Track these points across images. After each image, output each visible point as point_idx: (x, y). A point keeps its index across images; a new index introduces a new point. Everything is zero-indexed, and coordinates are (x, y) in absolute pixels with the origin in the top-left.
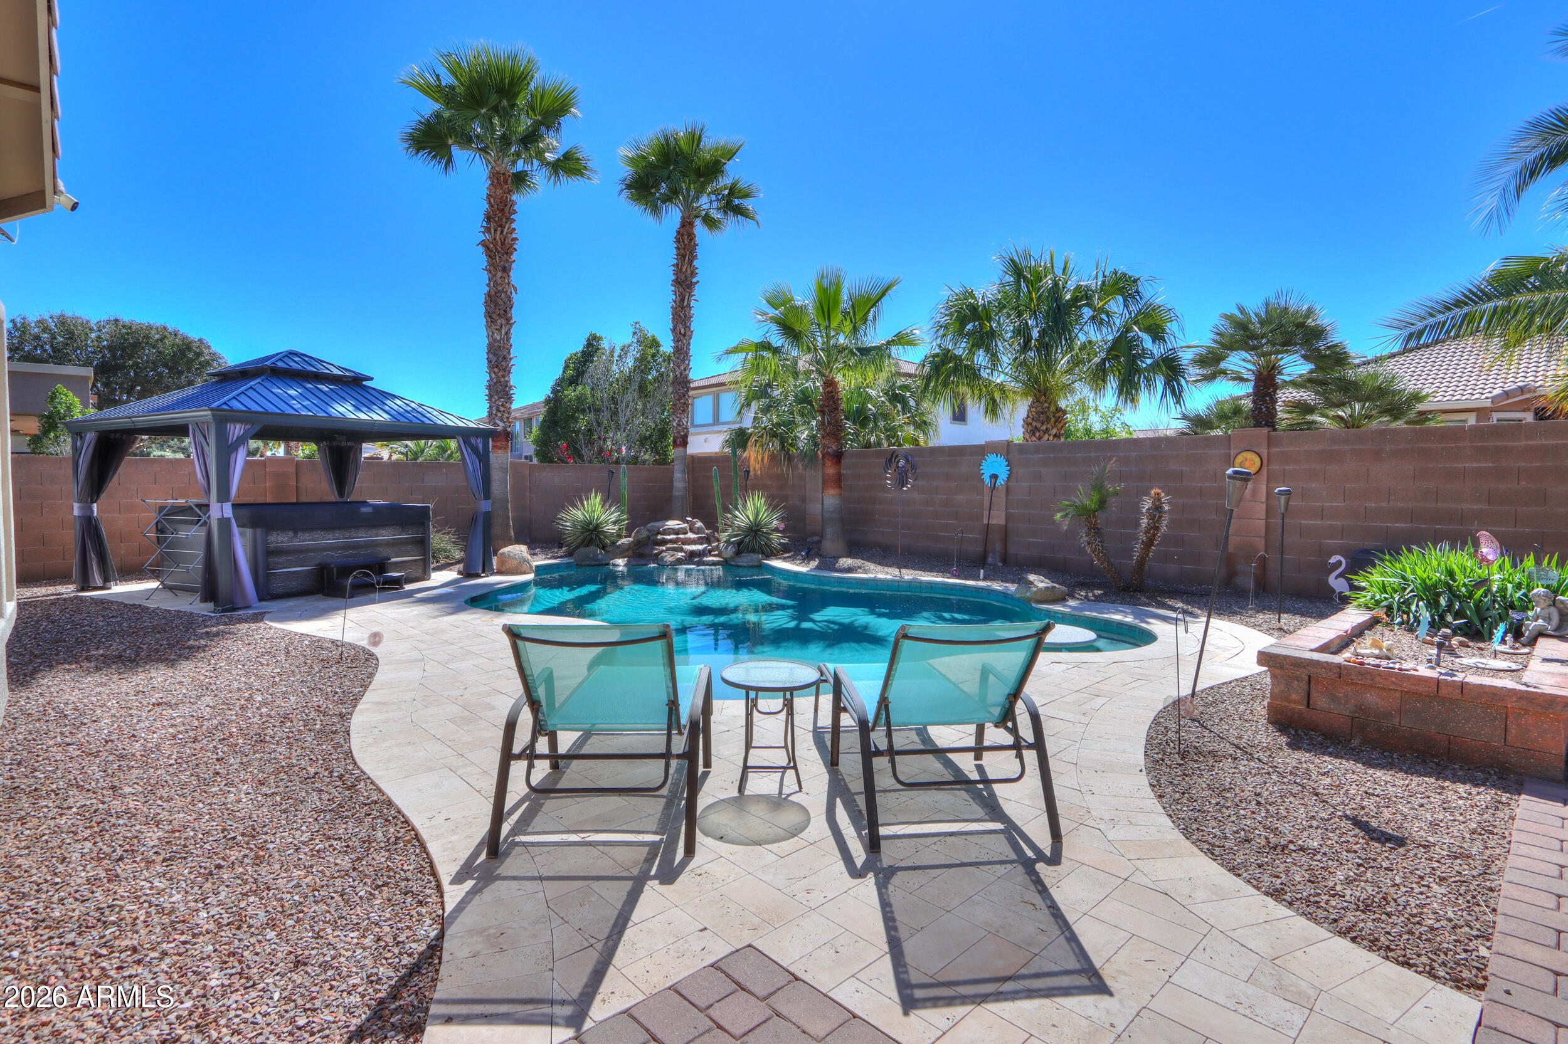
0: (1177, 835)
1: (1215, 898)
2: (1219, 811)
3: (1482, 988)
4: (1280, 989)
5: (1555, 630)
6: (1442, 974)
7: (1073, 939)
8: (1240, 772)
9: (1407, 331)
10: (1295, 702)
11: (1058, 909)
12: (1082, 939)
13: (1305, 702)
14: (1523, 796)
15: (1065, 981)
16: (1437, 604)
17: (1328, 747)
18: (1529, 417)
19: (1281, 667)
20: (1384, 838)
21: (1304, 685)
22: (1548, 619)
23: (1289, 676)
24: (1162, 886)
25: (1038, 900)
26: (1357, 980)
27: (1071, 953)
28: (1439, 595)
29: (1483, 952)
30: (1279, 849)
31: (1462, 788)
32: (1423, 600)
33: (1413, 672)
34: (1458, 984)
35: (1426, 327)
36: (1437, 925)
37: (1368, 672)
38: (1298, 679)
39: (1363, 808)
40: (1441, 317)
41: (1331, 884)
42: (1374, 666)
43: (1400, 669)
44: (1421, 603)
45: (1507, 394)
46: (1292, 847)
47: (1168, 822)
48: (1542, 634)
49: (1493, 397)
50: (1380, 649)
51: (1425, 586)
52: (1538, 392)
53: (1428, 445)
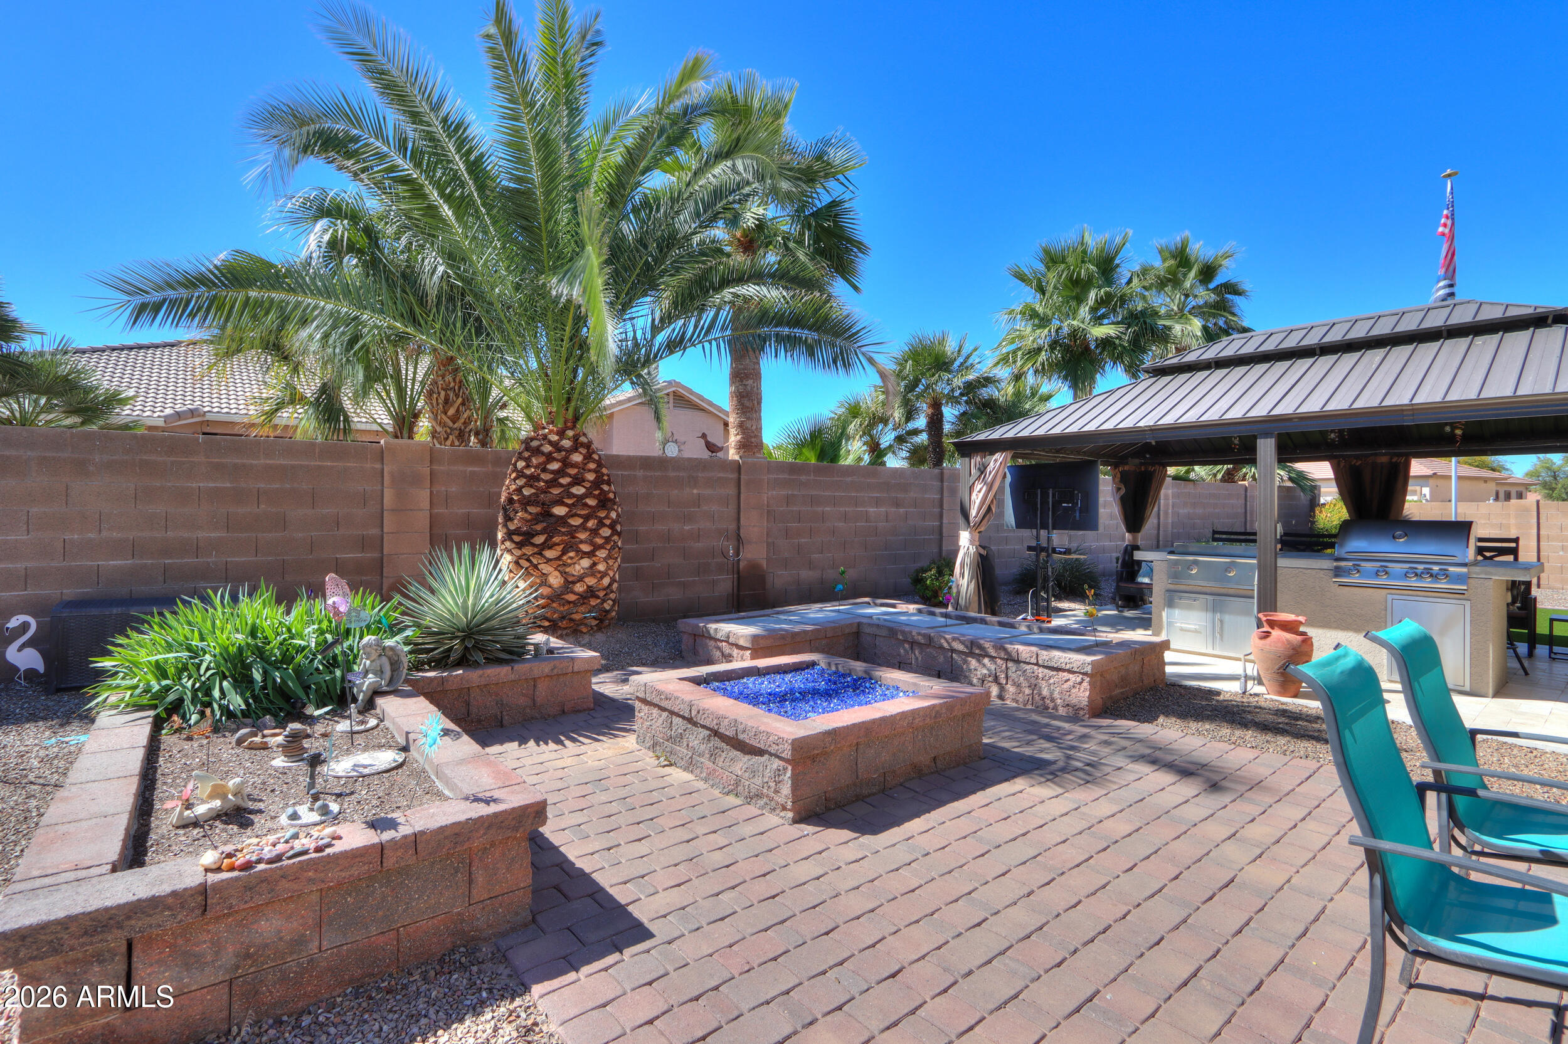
5: (387, 686)
9: (139, 300)
10: (93, 1015)
16: (250, 681)
21: (117, 966)
22: (380, 673)
23: (75, 962)
28: (249, 667)
32: (225, 677)
35: (165, 300)
37: (264, 879)
38: (101, 959)
40: (183, 293)
44: (225, 683)
45: (179, 415)
48: (377, 693)
49: (165, 417)
50: (223, 797)
51: (226, 657)
52: (208, 417)
53: (153, 457)
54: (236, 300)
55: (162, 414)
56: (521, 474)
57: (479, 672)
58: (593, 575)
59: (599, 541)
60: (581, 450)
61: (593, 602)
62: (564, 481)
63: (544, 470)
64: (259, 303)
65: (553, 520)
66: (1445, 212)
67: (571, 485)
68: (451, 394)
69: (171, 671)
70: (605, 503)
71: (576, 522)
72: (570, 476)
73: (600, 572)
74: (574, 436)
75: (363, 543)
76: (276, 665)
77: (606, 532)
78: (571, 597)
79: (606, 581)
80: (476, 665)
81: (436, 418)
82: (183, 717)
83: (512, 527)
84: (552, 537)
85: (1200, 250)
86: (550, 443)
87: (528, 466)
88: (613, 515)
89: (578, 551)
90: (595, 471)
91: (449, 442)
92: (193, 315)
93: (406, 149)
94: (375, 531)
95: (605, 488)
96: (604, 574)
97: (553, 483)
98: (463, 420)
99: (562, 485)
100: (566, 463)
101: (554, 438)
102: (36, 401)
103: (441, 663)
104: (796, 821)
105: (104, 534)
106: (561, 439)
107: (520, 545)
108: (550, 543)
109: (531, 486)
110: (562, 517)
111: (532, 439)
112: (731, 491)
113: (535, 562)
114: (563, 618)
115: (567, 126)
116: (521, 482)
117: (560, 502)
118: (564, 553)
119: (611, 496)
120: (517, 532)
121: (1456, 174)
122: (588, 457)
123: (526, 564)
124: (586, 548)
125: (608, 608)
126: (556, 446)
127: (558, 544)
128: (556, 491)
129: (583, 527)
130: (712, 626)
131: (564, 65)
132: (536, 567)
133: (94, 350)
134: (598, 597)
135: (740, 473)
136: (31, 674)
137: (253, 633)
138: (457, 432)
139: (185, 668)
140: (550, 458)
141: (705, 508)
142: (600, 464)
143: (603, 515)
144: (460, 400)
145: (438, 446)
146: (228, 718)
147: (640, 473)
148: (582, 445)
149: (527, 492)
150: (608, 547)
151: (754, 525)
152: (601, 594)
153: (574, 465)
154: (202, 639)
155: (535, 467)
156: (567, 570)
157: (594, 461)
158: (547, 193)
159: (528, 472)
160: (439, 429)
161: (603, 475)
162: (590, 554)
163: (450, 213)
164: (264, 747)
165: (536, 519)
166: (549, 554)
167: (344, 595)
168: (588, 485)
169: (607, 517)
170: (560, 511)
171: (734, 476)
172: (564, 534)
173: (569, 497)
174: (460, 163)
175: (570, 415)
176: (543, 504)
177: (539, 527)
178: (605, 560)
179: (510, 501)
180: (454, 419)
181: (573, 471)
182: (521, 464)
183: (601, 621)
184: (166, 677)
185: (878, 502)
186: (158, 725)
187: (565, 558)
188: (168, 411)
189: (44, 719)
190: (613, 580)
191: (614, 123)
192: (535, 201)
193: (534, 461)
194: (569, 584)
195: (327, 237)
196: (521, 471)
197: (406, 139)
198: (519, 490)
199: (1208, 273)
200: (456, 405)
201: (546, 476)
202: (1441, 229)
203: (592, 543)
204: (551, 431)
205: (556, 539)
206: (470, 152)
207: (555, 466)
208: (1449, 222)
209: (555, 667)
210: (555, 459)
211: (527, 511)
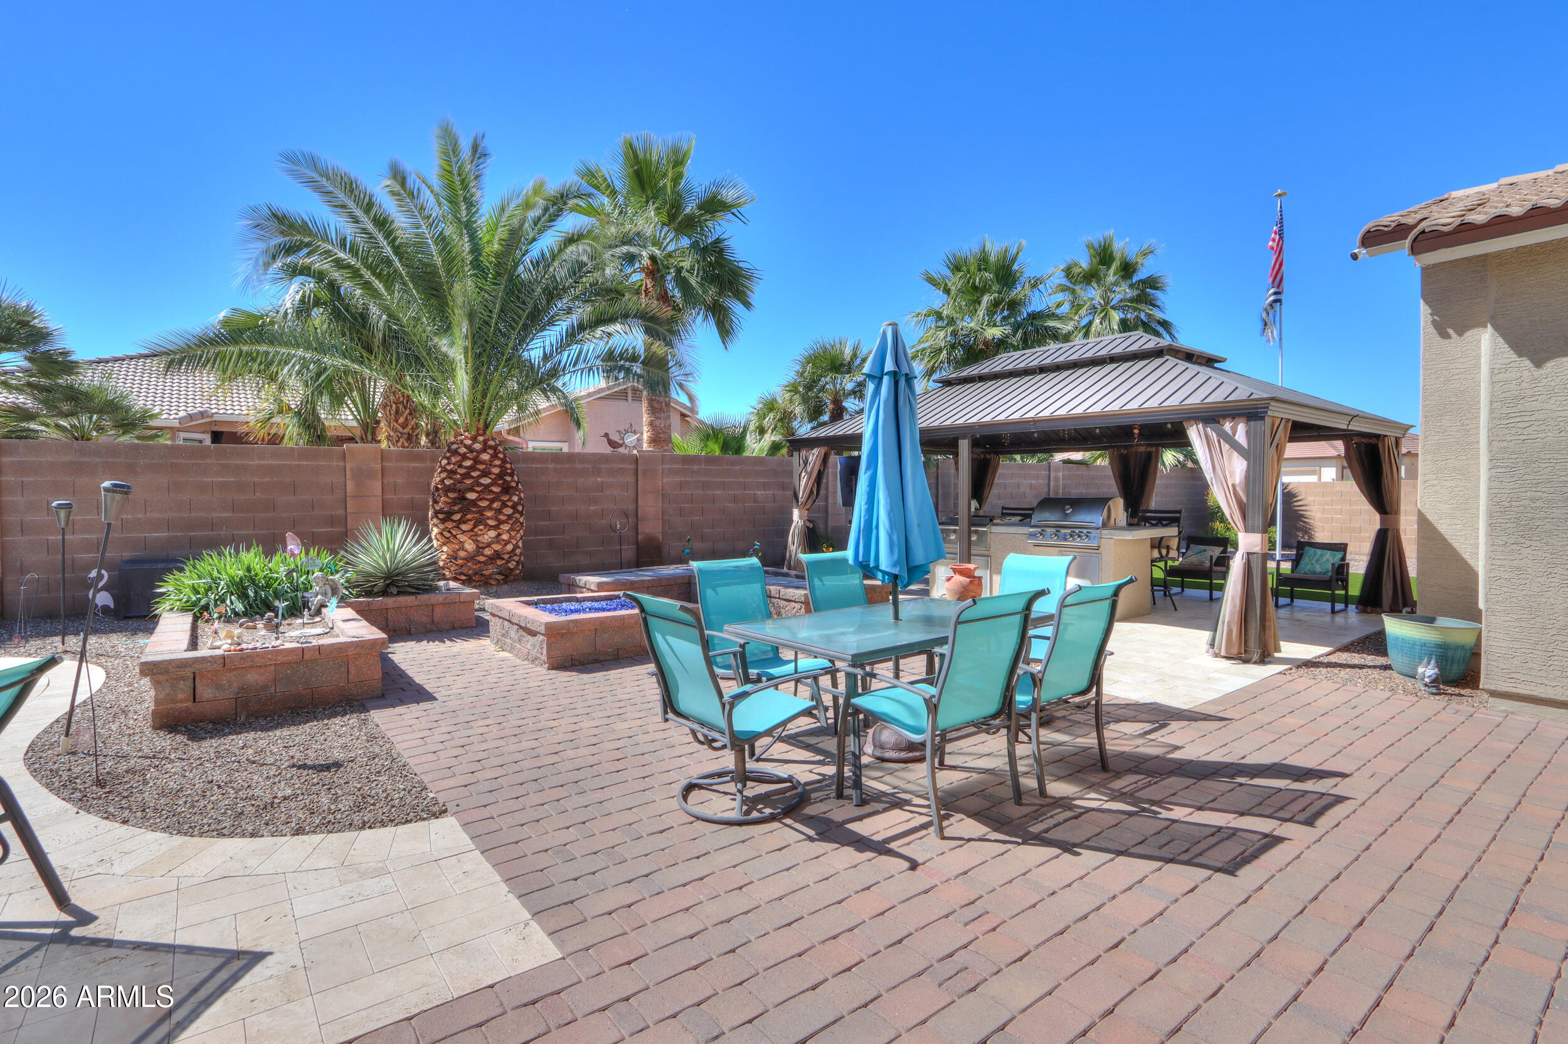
0: (179, 840)
1: (264, 858)
2: (193, 807)
3: (445, 811)
4: (363, 875)
6: (425, 816)
7: (190, 950)
8: (175, 774)
10: (181, 701)
11: (146, 944)
12: (198, 944)
13: (192, 698)
14: (372, 712)
15: (223, 975)
16: (247, 596)
17: (223, 730)
18: (207, 439)
19: (167, 671)
20: (327, 768)
21: (190, 683)
22: (325, 595)
23: (174, 679)
24: (216, 875)
25: (113, 952)
26: (394, 844)
27: (203, 958)
28: (246, 588)
29: (431, 795)
30: (269, 807)
31: (337, 720)
32: (232, 594)
33: (282, 647)
34: (435, 816)
36: (401, 796)
37: (249, 656)
38: (183, 678)
39: (293, 757)
41: (326, 808)
42: (252, 649)
43: (273, 647)
44: (233, 597)
45: (191, 417)
46: (277, 801)
47: (159, 835)
48: (323, 605)
49: (180, 419)
50: (232, 638)
51: (232, 582)
52: (216, 418)
53: (180, 461)
54: (233, 353)
55: (177, 416)
56: (444, 470)
57: (394, 599)
58: (498, 542)
59: (502, 518)
60: (489, 451)
61: (499, 562)
62: (475, 474)
63: (460, 466)
64: (248, 354)
65: (466, 503)
66: (1275, 228)
67: (480, 477)
68: (401, 407)
69: (202, 590)
70: (507, 489)
71: (484, 504)
72: (479, 470)
73: (504, 540)
74: (484, 440)
75: (332, 521)
76: (263, 588)
77: (509, 511)
78: (482, 559)
79: (510, 547)
80: (391, 595)
81: (389, 426)
82: (210, 614)
83: (438, 508)
84: (466, 515)
85: (1123, 247)
86: (466, 446)
87: (449, 464)
88: (515, 499)
89: (486, 525)
90: (499, 466)
91: (400, 444)
92: (204, 365)
93: (346, 245)
94: (341, 512)
95: (508, 478)
96: (507, 543)
97: (466, 476)
98: (410, 427)
99: (473, 477)
100: (476, 461)
101: (468, 442)
102: (91, 418)
103: (369, 593)
104: (549, 669)
105: (148, 514)
106: (474, 443)
107: (443, 521)
108: (465, 519)
109: (451, 478)
110: (473, 500)
111: (453, 443)
112: (630, 479)
113: (454, 533)
114: (477, 573)
115: (466, 216)
116: (444, 475)
117: (472, 490)
118: (475, 526)
119: (514, 484)
120: (441, 511)
121: (1285, 194)
122: (494, 456)
123: (448, 535)
124: (491, 523)
125: (512, 567)
126: (470, 448)
127: (470, 520)
128: (468, 482)
129: (489, 508)
130: (578, 578)
131: (459, 175)
132: (455, 536)
133: (116, 360)
134: (503, 559)
135: (637, 464)
136: (105, 609)
137: (249, 570)
138: (406, 436)
139: (210, 588)
140: (464, 457)
141: (607, 492)
142: (504, 461)
143: (506, 499)
144: (408, 411)
145: (392, 448)
146: (235, 616)
147: (551, 466)
148: (490, 447)
149: (447, 482)
150: (511, 522)
151: (650, 506)
152: (506, 557)
153: (483, 463)
154: (219, 572)
155: (454, 464)
156: (479, 539)
157: (499, 459)
158: (448, 271)
159: (449, 468)
160: (392, 433)
161: (507, 469)
162: (496, 527)
163: (381, 286)
164: (255, 628)
165: (454, 502)
166: (464, 527)
167: (298, 545)
168: (493, 477)
169: (509, 500)
170: (471, 496)
171: (633, 467)
172: (474, 512)
173: (478, 486)
174: (389, 249)
175: (481, 425)
176: (459, 491)
177: (456, 508)
178: (508, 531)
179: (437, 489)
180: (404, 426)
181: (482, 467)
182: (444, 462)
183: (507, 576)
184: (198, 593)
185: (765, 486)
186: (196, 619)
187: (476, 530)
188: (182, 414)
189: (120, 632)
190: (516, 547)
191: (508, 204)
192: (440, 277)
193: (453, 460)
194: (480, 549)
195: (298, 297)
196: (444, 467)
197: (345, 239)
198: (442, 481)
199: (1127, 269)
200: (405, 415)
201: (461, 471)
202: (1271, 243)
203: (496, 519)
204: (466, 438)
205: (469, 516)
206: (395, 239)
207: (468, 463)
208: (1277, 237)
209: (446, 598)
210: (468, 458)
211: (447, 496)
